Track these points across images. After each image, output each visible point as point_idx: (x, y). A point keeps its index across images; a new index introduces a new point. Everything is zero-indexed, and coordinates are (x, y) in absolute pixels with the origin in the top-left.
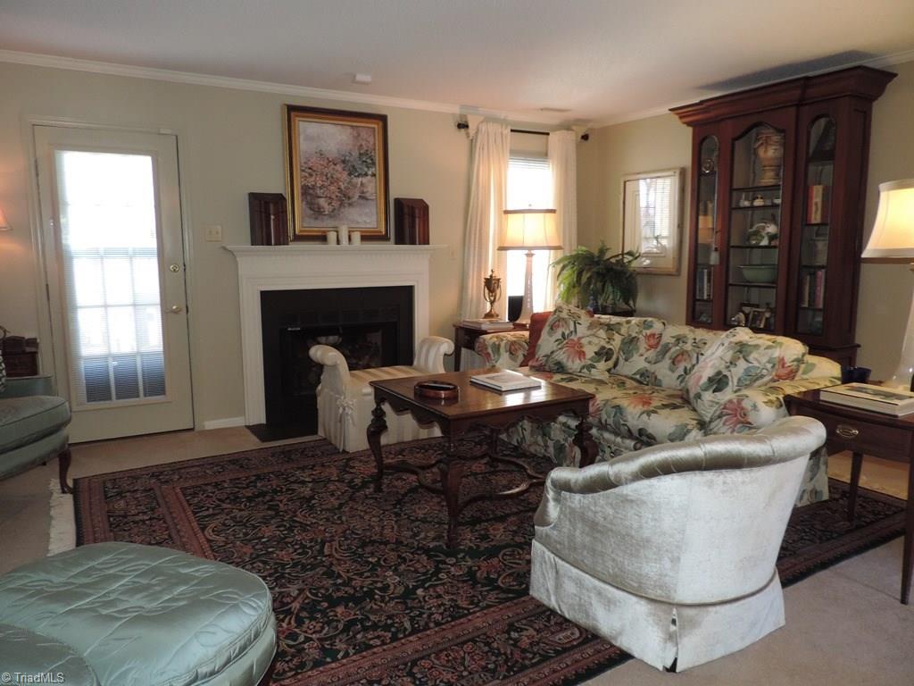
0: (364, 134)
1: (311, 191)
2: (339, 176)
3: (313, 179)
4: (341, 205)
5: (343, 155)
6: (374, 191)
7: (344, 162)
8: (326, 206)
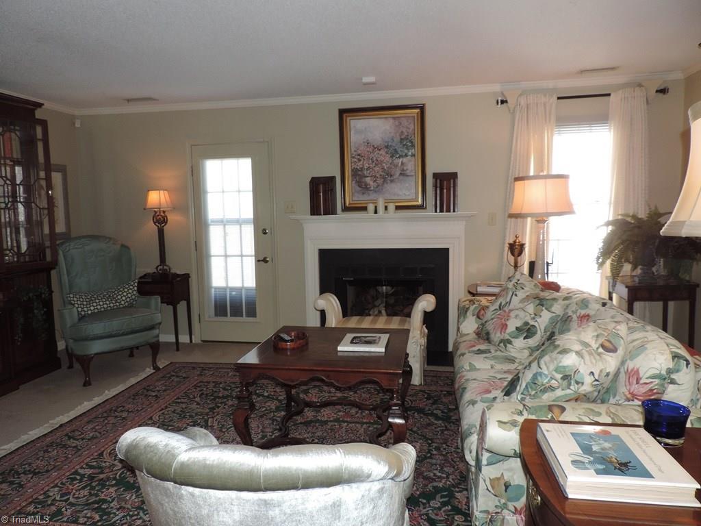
0: (405, 122)
1: (360, 173)
2: (383, 158)
3: (361, 162)
4: (384, 182)
5: (386, 142)
6: (413, 168)
7: (387, 147)
8: (371, 183)
